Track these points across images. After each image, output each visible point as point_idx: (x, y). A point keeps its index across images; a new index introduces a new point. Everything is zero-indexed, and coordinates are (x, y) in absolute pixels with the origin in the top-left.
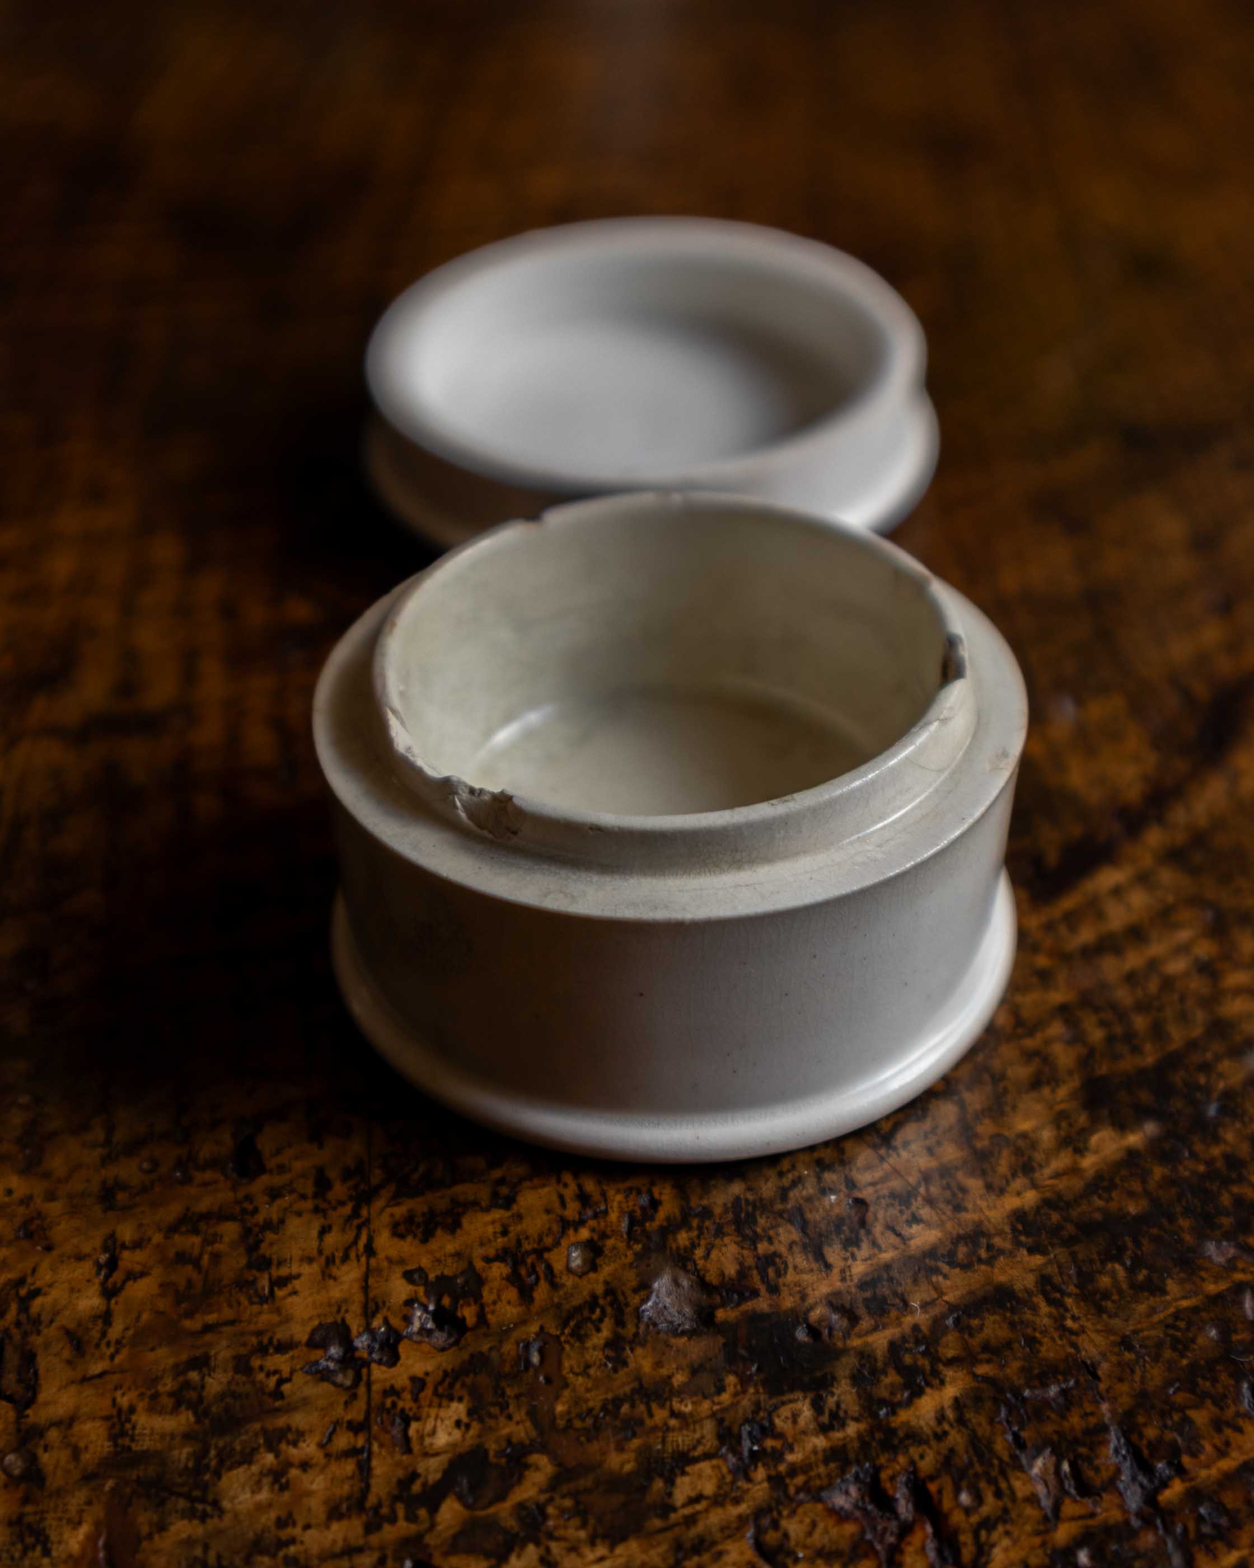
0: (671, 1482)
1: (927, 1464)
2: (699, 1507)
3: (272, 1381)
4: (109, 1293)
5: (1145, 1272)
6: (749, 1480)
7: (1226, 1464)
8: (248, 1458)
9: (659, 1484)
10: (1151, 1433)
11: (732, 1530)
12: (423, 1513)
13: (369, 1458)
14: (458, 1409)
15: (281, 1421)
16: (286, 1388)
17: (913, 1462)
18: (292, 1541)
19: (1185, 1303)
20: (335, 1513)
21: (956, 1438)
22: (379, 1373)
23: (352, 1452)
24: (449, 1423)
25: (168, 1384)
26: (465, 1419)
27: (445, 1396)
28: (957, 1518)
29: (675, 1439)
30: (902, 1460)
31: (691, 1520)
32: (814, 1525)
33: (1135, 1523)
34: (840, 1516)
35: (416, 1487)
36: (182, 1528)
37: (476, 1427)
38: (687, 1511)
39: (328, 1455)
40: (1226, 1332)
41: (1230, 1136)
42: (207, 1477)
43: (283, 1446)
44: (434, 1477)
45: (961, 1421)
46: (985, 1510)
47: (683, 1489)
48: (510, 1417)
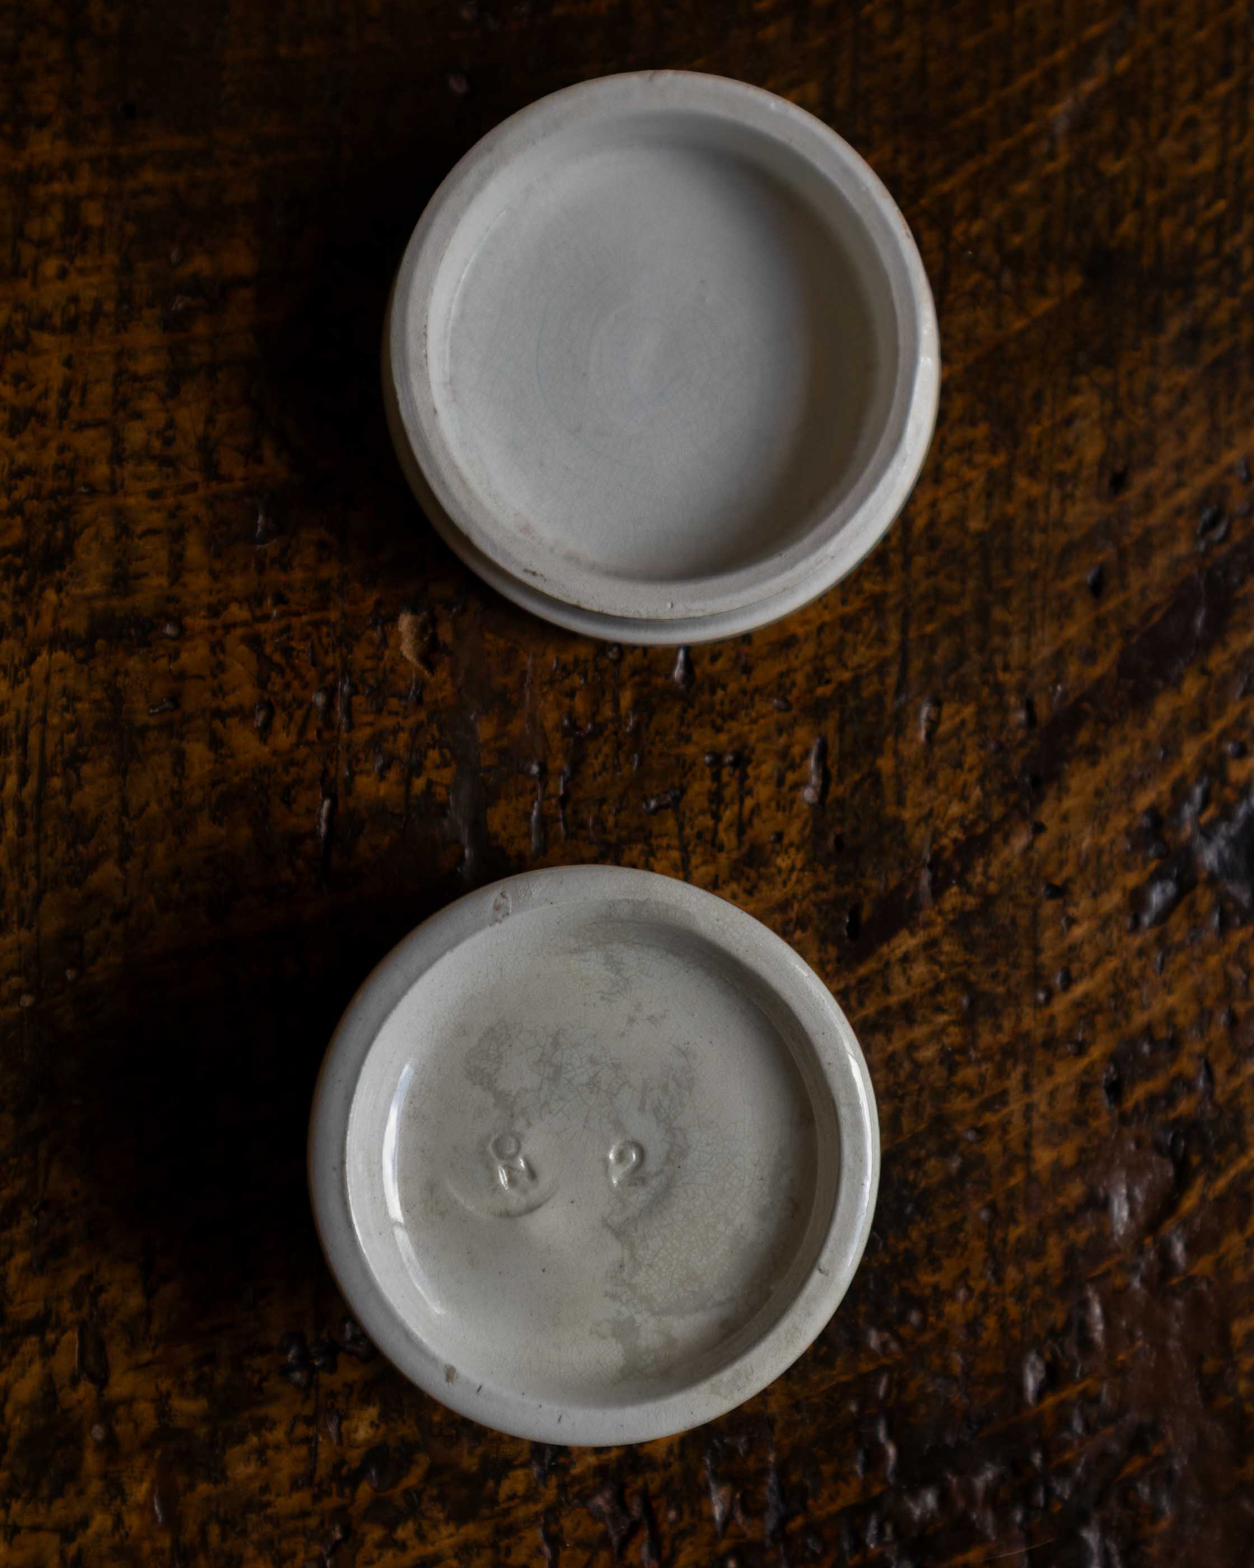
0: (498, 1484)
1: (653, 1487)
2: (512, 1504)
3: (256, 1379)
4: (149, 1293)
5: (825, 1349)
6: (545, 1485)
7: (834, 1508)
8: (241, 1438)
9: (491, 1484)
10: (794, 1478)
11: (531, 1522)
12: (347, 1491)
13: (316, 1447)
14: (372, 1412)
15: (262, 1411)
16: (265, 1385)
17: (646, 1485)
18: (269, 1504)
19: (843, 1378)
20: (295, 1485)
21: (676, 1467)
22: (325, 1379)
23: (306, 1440)
24: (366, 1423)
25: (191, 1375)
26: (377, 1422)
27: (366, 1401)
28: (665, 1528)
29: (505, 1450)
30: (640, 1482)
31: (507, 1512)
32: (579, 1524)
33: (768, 1542)
34: (596, 1516)
35: (344, 1471)
36: (204, 1488)
37: (383, 1428)
38: (504, 1506)
39: (291, 1442)
40: (862, 1408)
41: (915, 1234)
42: (217, 1451)
43: (264, 1432)
44: (355, 1464)
45: (682, 1456)
46: (682, 1525)
47: (506, 1488)
48: (404, 1422)
